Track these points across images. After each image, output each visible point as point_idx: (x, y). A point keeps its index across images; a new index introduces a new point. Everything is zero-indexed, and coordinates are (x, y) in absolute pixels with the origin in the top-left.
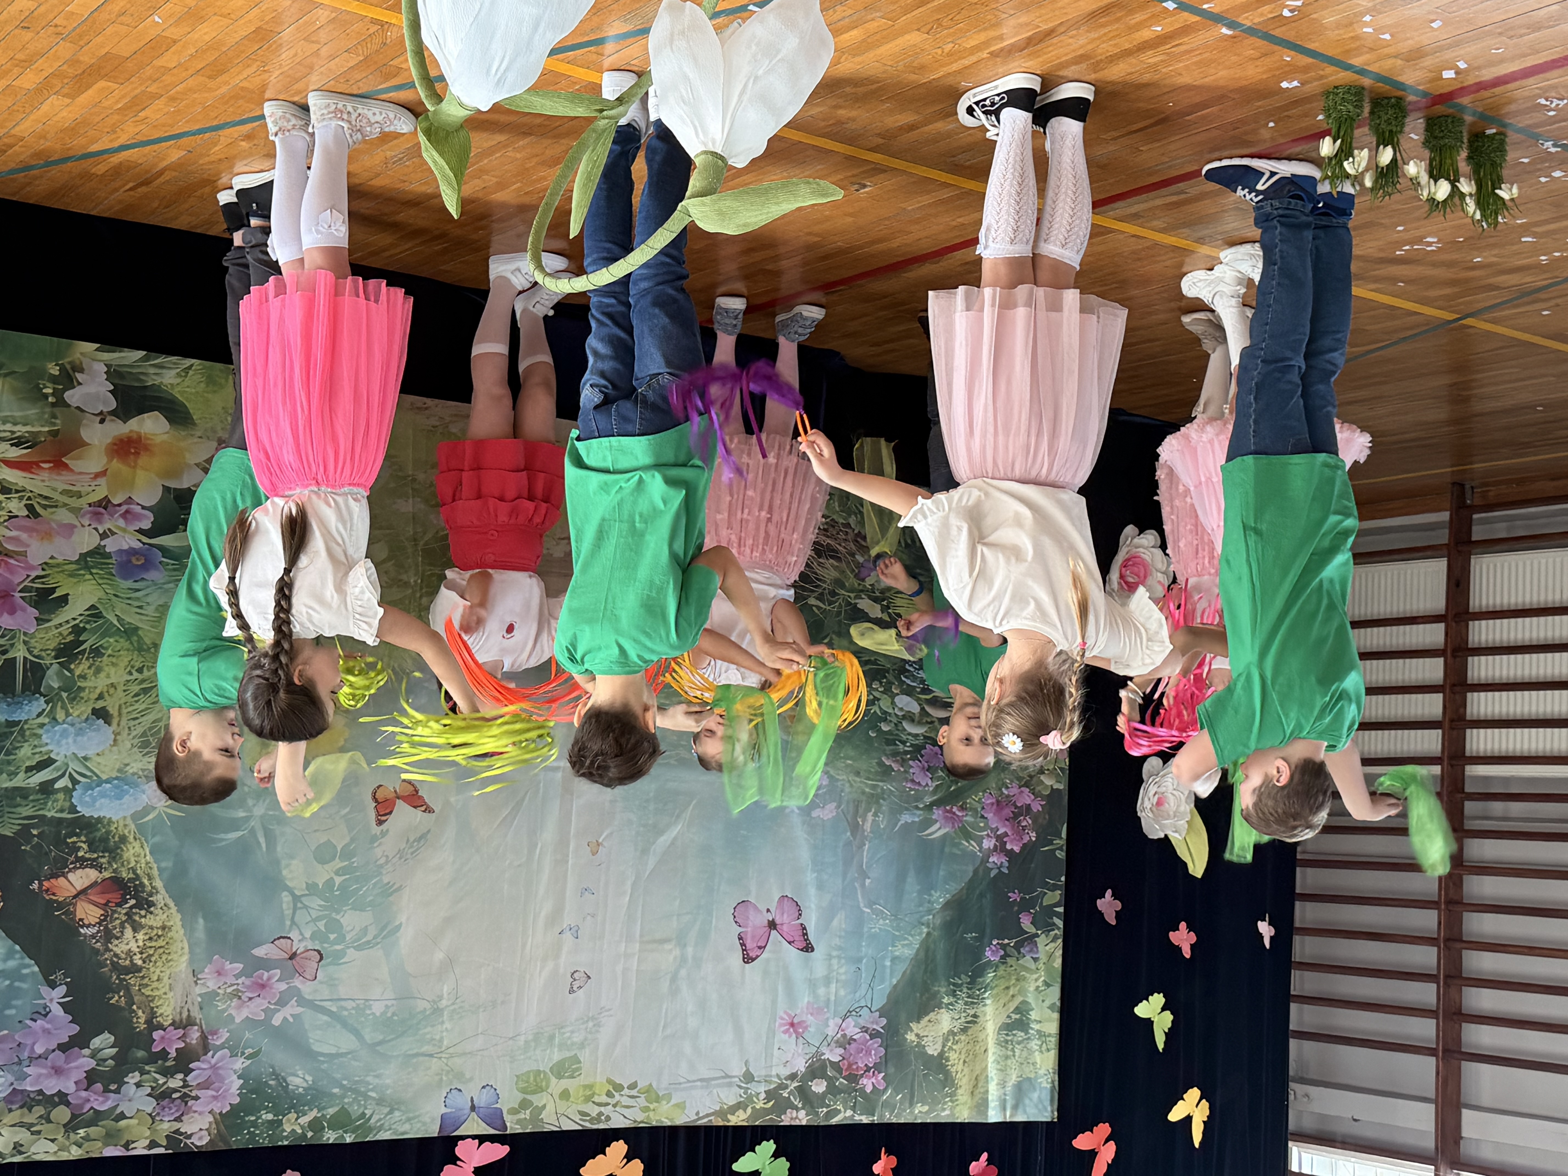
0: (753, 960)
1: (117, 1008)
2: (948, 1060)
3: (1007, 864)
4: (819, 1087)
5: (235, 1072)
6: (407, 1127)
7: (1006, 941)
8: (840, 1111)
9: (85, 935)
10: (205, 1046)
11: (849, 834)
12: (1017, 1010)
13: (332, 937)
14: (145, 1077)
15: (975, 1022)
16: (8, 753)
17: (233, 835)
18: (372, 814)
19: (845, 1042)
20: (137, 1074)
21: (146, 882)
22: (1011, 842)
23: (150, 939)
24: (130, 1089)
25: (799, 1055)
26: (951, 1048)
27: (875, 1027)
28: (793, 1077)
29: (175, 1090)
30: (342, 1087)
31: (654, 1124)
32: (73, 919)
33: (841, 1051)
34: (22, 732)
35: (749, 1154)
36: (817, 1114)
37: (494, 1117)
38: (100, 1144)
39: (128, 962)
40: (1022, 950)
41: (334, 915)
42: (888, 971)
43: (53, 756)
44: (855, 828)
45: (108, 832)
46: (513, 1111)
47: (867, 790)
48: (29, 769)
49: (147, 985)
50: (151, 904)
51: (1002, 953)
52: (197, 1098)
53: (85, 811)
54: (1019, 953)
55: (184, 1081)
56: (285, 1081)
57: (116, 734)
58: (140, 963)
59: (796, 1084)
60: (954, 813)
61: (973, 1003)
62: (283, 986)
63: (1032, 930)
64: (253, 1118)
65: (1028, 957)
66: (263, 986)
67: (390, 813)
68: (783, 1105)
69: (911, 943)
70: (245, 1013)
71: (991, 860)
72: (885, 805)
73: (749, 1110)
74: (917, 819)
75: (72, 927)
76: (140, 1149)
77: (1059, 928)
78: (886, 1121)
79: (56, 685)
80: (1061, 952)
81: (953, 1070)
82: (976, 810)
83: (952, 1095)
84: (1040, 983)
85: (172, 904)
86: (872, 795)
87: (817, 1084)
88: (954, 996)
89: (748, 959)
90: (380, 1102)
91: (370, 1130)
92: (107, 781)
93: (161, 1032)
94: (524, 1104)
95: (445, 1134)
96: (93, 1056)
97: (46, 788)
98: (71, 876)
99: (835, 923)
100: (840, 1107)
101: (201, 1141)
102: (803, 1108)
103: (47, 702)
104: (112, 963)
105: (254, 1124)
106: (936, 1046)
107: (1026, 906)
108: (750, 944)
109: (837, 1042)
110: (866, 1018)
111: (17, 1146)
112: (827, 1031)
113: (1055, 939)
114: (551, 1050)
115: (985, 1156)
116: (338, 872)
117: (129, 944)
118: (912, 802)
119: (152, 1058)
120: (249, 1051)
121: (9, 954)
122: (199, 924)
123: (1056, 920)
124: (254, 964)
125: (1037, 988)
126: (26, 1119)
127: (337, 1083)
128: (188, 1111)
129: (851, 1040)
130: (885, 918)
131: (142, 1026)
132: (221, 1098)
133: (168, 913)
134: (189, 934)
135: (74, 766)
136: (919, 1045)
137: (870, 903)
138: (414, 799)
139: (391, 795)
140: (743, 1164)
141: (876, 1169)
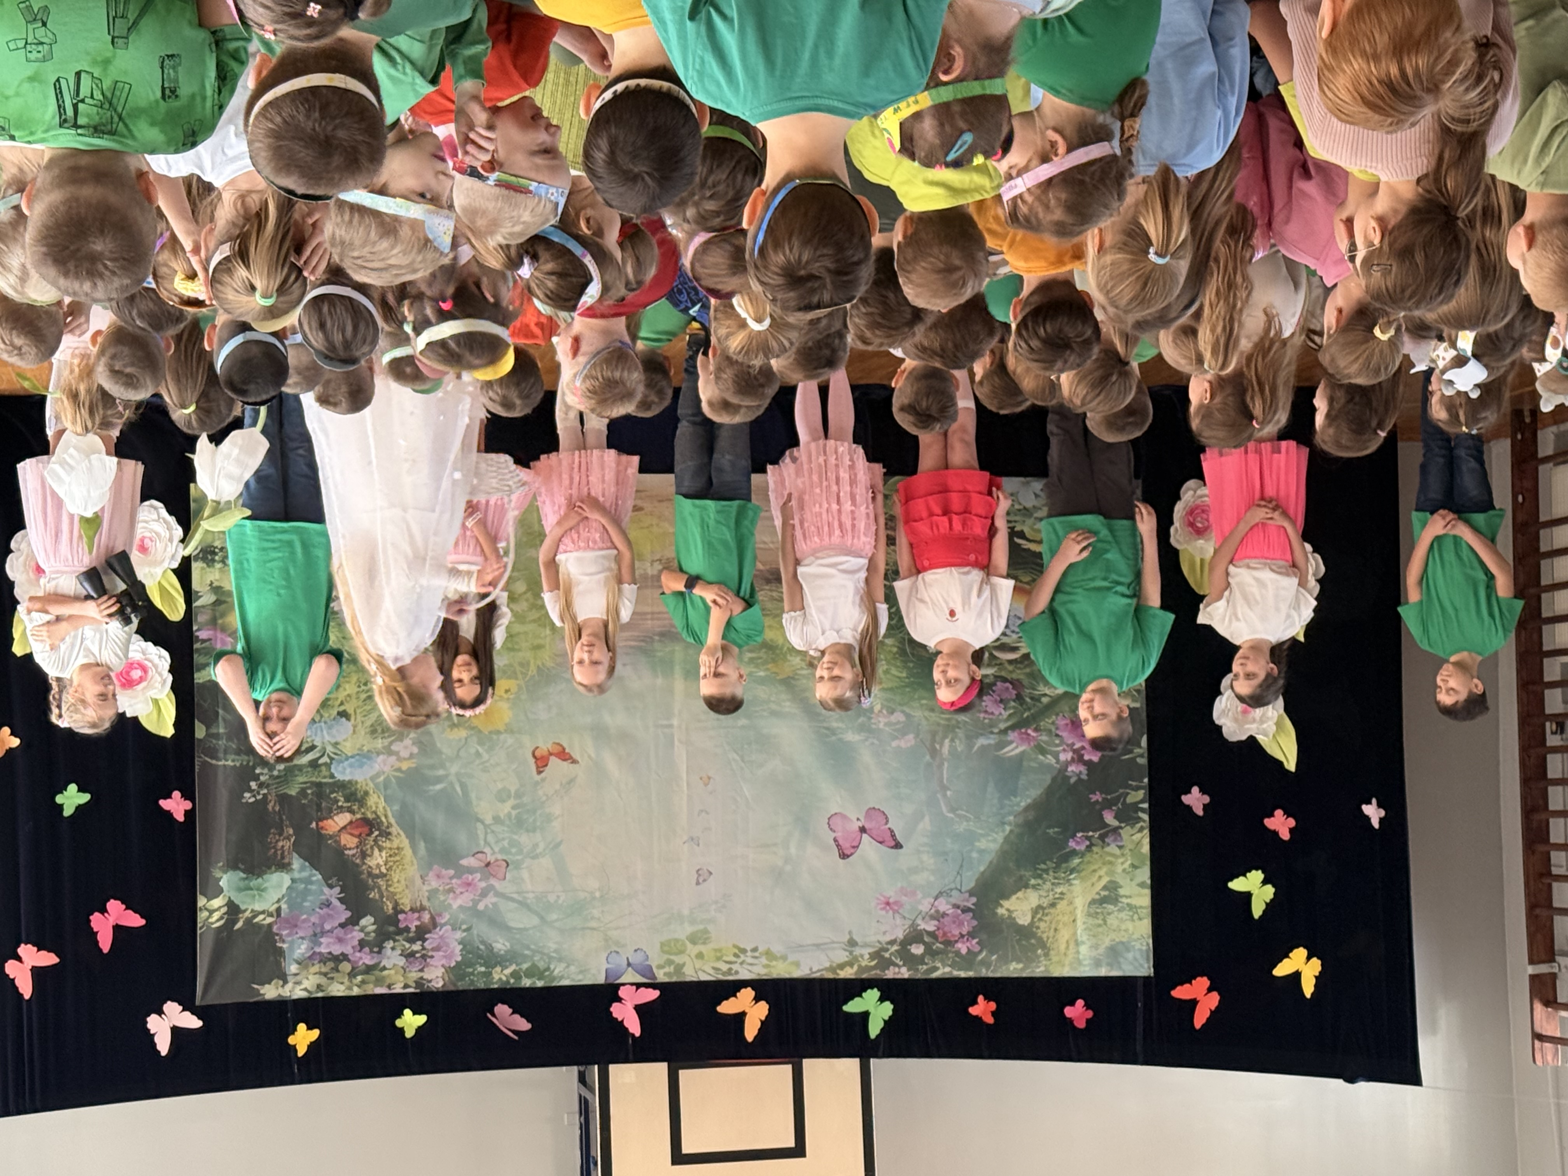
0: (848, 856)
1: (373, 900)
2: (1038, 928)
3: (1086, 772)
4: (917, 950)
5: (456, 940)
6: (580, 977)
7: (1091, 834)
8: (938, 968)
9: (348, 855)
10: (434, 924)
11: (928, 757)
12: (1105, 888)
13: (514, 850)
14: (396, 943)
15: (1062, 899)
17: (439, 787)
18: (534, 767)
19: (939, 916)
20: (391, 942)
21: (384, 820)
23: (390, 856)
24: (388, 951)
25: (897, 926)
26: (1040, 920)
27: (966, 904)
28: (892, 942)
29: (417, 952)
30: (532, 950)
31: (775, 977)
32: (339, 845)
33: (936, 923)
35: (857, 999)
36: (917, 970)
37: (647, 971)
38: (372, 986)
39: (378, 871)
40: (1107, 840)
41: (513, 836)
42: (976, 861)
44: (934, 753)
45: (356, 789)
46: (660, 967)
47: (942, 722)
49: (391, 886)
50: (389, 834)
51: (1088, 843)
52: (432, 957)
53: (339, 777)
54: (1104, 842)
55: (423, 946)
56: (491, 946)
57: (355, 726)
58: (385, 871)
59: (896, 948)
60: (1029, 735)
61: (1059, 883)
62: (483, 884)
63: (1116, 823)
64: (471, 970)
65: (1113, 846)
66: (469, 884)
67: (546, 765)
68: (887, 963)
69: (995, 839)
70: (459, 902)
71: (1070, 769)
72: (960, 733)
73: (856, 967)
74: (992, 742)
75: (340, 851)
76: (398, 989)
77: (1144, 821)
78: (982, 975)
80: (1148, 840)
81: (1044, 936)
82: (1050, 731)
83: (1047, 955)
84: (1127, 865)
85: (402, 833)
86: (948, 725)
87: (915, 948)
88: (1042, 878)
89: (844, 856)
90: (560, 960)
91: (554, 979)
92: (352, 757)
93: (404, 915)
94: (670, 962)
95: (610, 981)
96: (362, 930)
97: (314, 764)
98: (335, 818)
99: (921, 826)
100: (939, 965)
101: (438, 984)
102: (904, 966)
104: (368, 872)
105: (472, 974)
106: (1026, 918)
107: (1108, 804)
108: (845, 845)
109: (931, 916)
110: (956, 898)
111: (319, 987)
112: (920, 907)
113: (1141, 830)
114: (686, 925)
115: (1080, 1003)
116: (513, 808)
117: (377, 860)
118: (986, 729)
119: (400, 932)
120: (464, 927)
121: (302, 869)
122: (422, 845)
123: (1141, 815)
124: (461, 871)
125: (1124, 870)
126: (324, 970)
127: (528, 948)
128: (427, 965)
129: (944, 915)
130: (968, 820)
131: (391, 911)
132: (448, 957)
133: (400, 840)
134: (415, 852)
135: (330, 749)
136: (1010, 917)
137: (953, 810)
138: (563, 755)
139: (545, 753)
140: (853, 1007)
141: (973, 1011)
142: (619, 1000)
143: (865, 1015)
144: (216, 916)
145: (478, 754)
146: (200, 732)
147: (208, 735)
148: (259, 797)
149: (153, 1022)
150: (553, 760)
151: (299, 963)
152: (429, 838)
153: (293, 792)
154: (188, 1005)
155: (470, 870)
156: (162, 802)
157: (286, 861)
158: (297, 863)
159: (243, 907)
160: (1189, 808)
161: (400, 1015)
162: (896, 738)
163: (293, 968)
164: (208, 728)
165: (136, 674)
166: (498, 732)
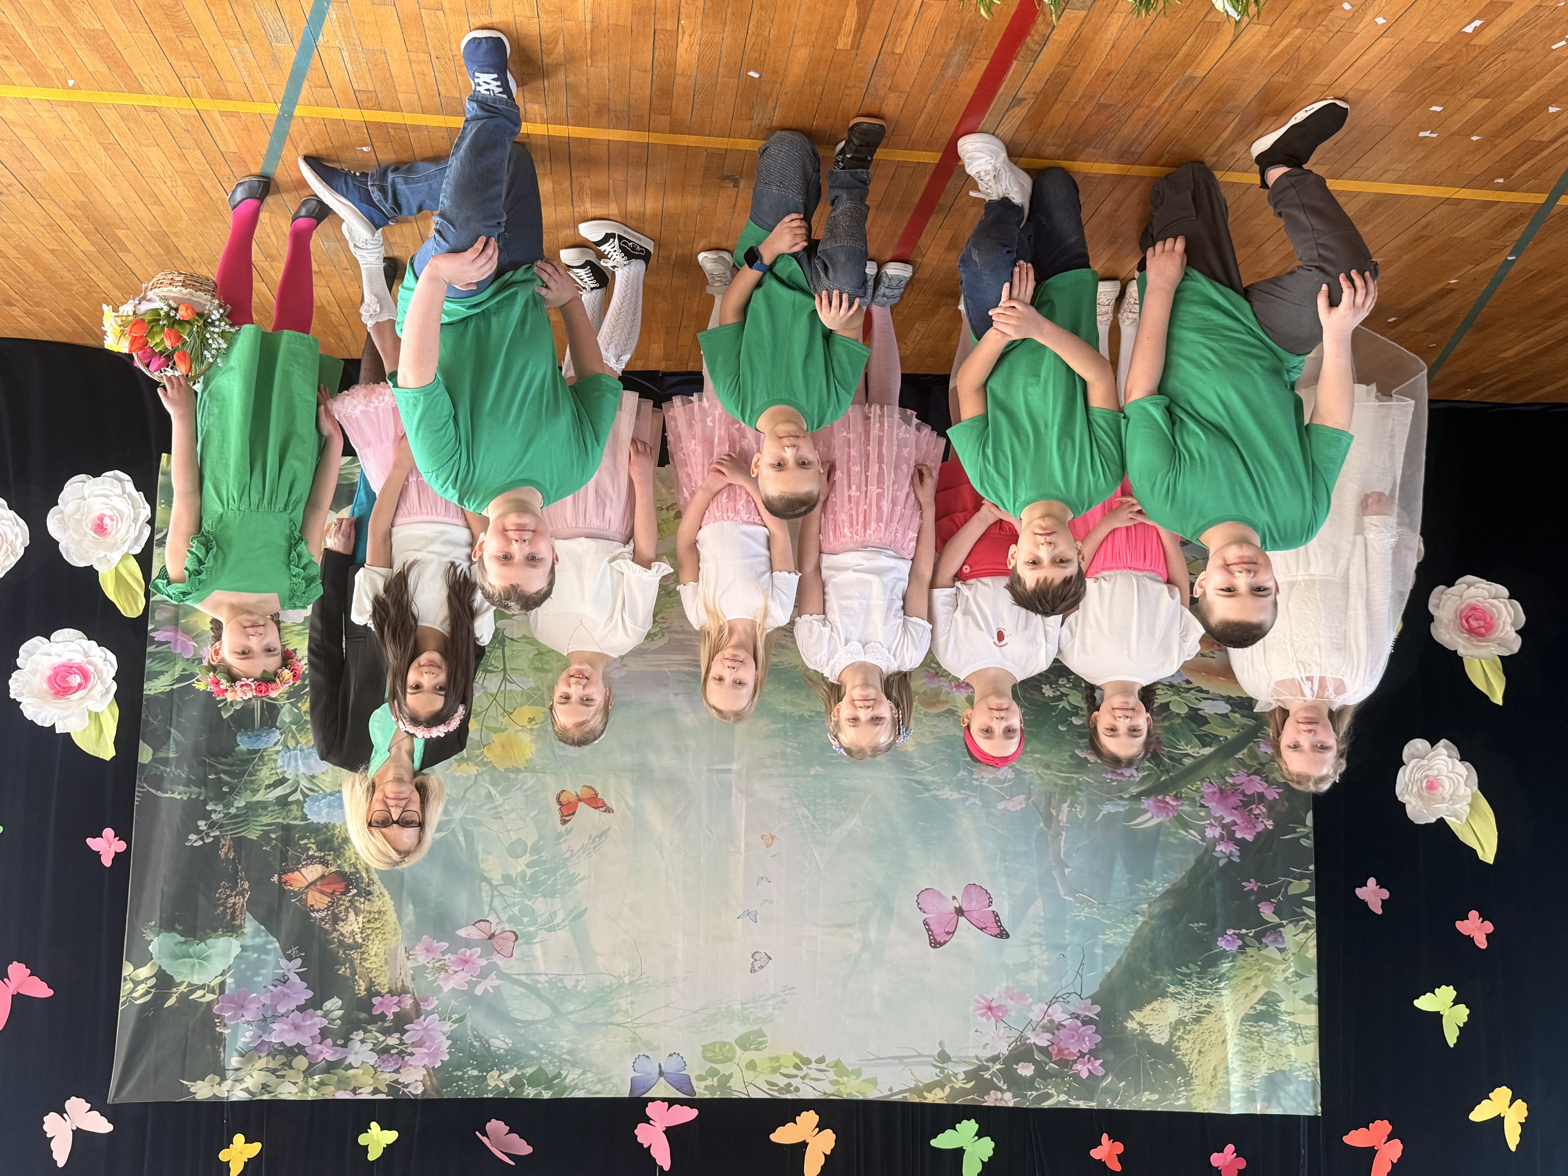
0: (941, 945)
1: (344, 977)
2: (1178, 1049)
3: (1238, 853)
4: (1026, 1070)
5: (444, 1033)
6: (599, 1087)
7: (1244, 931)
8: (1051, 1096)
9: (315, 918)
10: (418, 1011)
11: (1042, 824)
12: (1262, 1001)
13: (526, 920)
14: (368, 1035)
15: (1209, 1013)
16: (251, 775)
18: (557, 816)
19: (1053, 1028)
20: (361, 1032)
21: (364, 874)
22: (1241, 831)
23: (369, 921)
24: (356, 1045)
25: (1001, 1038)
26: (1181, 1038)
27: (1087, 1013)
28: (994, 1059)
29: (393, 1047)
30: (540, 1050)
31: (845, 1097)
32: (305, 905)
33: (1049, 1036)
34: (262, 757)
35: (949, 1132)
36: (1025, 1097)
37: (683, 1083)
38: (332, 1088)
39: (351, 941)
40: (1264, 940)
41: (526, 901)
42: (1100, 959)
43: (286, 776)
44: (1049, 819)
45: (333, 835)
46: (700, 1078)
47: (1060, 782)
48: (268, 786)
49: (366, 959)
50: (370, 893)
51: (1240, 943)
52: (412, 1054)
53: (313, 818)
54: (1260, 942)
55: (401, 1040)
56: (487, 1042)
58: (360, 941)
59: (999, 1066)
60: (1167, 803)
61: (1205, 993)
62: (484, 962)
63: (1276, 920)
64: (460, 1073)
65: (1272, 948)
66: (466, 962)
67: (573, 813)
68: (987, 1086)
69: (1125, 932)
70: (451, 984)
71: (1218, 849)
72: (1082, 797)
73: (947, 1090)
74: (1121, 810)
75: (305, 912)
76: (365, 1094)
77: (1310, 918)
78: (1107, 1107)
79: (287, 720)
80: (1315, 942)
81: (1186, 1059)
82: (1193, 800)
83: (1188, 1084)
84: (1289, 974)
85: (386, 893)
86: (1067, 786)
87: (1023, 1068)
88: (1183, 985)
89: (936, 944)
90: (574, 1064)
91: (565, 1088)
92: (331, 794)
93: (380, 999)
94: (713, 1073)
95: (636, 1095)
96: (325, 1016)
97: (283, 802)
98: (303, 870)
99: (1031, 910)
100: (1052, 1091)
101: (417, 1090)
102: (1008, 1090)
103: (281, 734)
104: (339, 941)
105: (461, 1078)
106: (1163, 1035)
107: (1265, 895)
108: (937, 930)
109: (1043, 1027)
110: (1075, 1005)
111: (265, 1087)
112: (1031, 1016)
113: (1306, 929)
114: (736, 1023)
115: (1230, 1148)
116: (528, 866)
117: (351, 926)
118: (1114, 793)
119: (373, 1020)
120: (455, 1016)
121: (257, 933)
122: (410, 909)
123: (1305, 909)
124: (458, 943)
125: (1286, 979)
126: (271, 1065)
127: (535, 1046)
128: (405, 1064)
129: (1060, 1026)
130: (1092, 906)
131: (363, 993)
132: (432, 1055)
133: (383, 901)
134: (400, 918)
135: (304, 783)
136: (1142, 1033)
137: (1072, 892)
138: (595, 801)
139: (573, 799)
140: (944, 1141)
141: (1096, 1154)
142: (647, 1120)
143: (959, 1153)
144: (141, 989)
145: (489, 796)
146: (145, 755)
147: (155, 760)
148: (211, 840)
149: (52, 1123)
150: (583, 807)
151: (242, 1056)
152: (419, 901)
153: (253, 836)
154: (98, 1105)
155: (468, 943)
156: (89, 841)
157: (237, 922)
158: (250, 925)
159: (178, 979)
160: (1364, 904)
161: (366, 1129)
162: (1004, 799)
163: (234, 1061)
164: (155, 750)
165: (76, 680)
166: (518, 771)
